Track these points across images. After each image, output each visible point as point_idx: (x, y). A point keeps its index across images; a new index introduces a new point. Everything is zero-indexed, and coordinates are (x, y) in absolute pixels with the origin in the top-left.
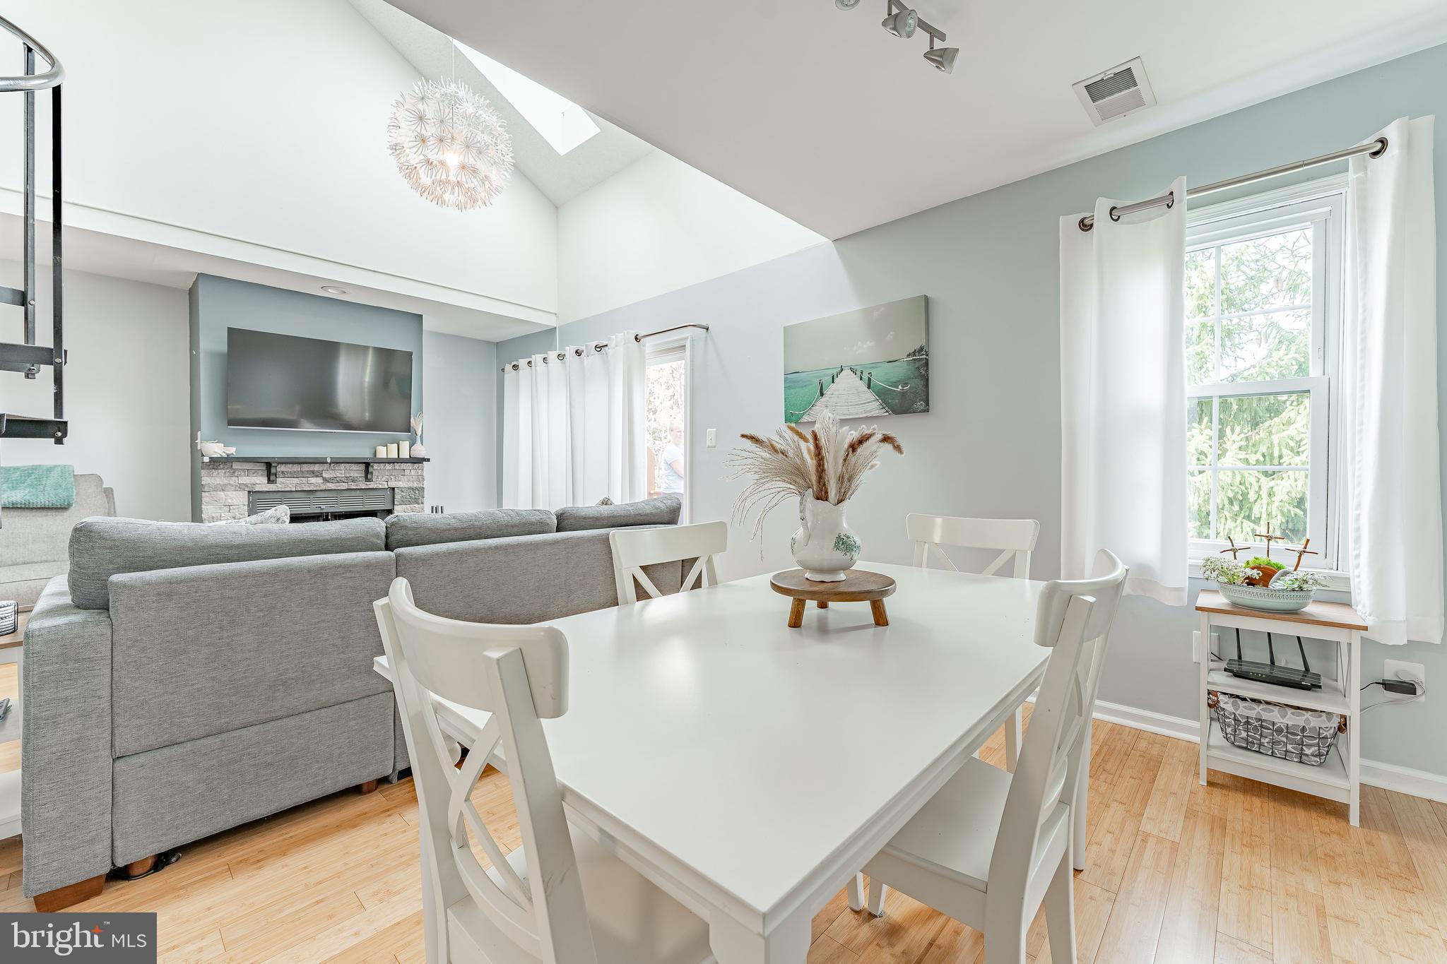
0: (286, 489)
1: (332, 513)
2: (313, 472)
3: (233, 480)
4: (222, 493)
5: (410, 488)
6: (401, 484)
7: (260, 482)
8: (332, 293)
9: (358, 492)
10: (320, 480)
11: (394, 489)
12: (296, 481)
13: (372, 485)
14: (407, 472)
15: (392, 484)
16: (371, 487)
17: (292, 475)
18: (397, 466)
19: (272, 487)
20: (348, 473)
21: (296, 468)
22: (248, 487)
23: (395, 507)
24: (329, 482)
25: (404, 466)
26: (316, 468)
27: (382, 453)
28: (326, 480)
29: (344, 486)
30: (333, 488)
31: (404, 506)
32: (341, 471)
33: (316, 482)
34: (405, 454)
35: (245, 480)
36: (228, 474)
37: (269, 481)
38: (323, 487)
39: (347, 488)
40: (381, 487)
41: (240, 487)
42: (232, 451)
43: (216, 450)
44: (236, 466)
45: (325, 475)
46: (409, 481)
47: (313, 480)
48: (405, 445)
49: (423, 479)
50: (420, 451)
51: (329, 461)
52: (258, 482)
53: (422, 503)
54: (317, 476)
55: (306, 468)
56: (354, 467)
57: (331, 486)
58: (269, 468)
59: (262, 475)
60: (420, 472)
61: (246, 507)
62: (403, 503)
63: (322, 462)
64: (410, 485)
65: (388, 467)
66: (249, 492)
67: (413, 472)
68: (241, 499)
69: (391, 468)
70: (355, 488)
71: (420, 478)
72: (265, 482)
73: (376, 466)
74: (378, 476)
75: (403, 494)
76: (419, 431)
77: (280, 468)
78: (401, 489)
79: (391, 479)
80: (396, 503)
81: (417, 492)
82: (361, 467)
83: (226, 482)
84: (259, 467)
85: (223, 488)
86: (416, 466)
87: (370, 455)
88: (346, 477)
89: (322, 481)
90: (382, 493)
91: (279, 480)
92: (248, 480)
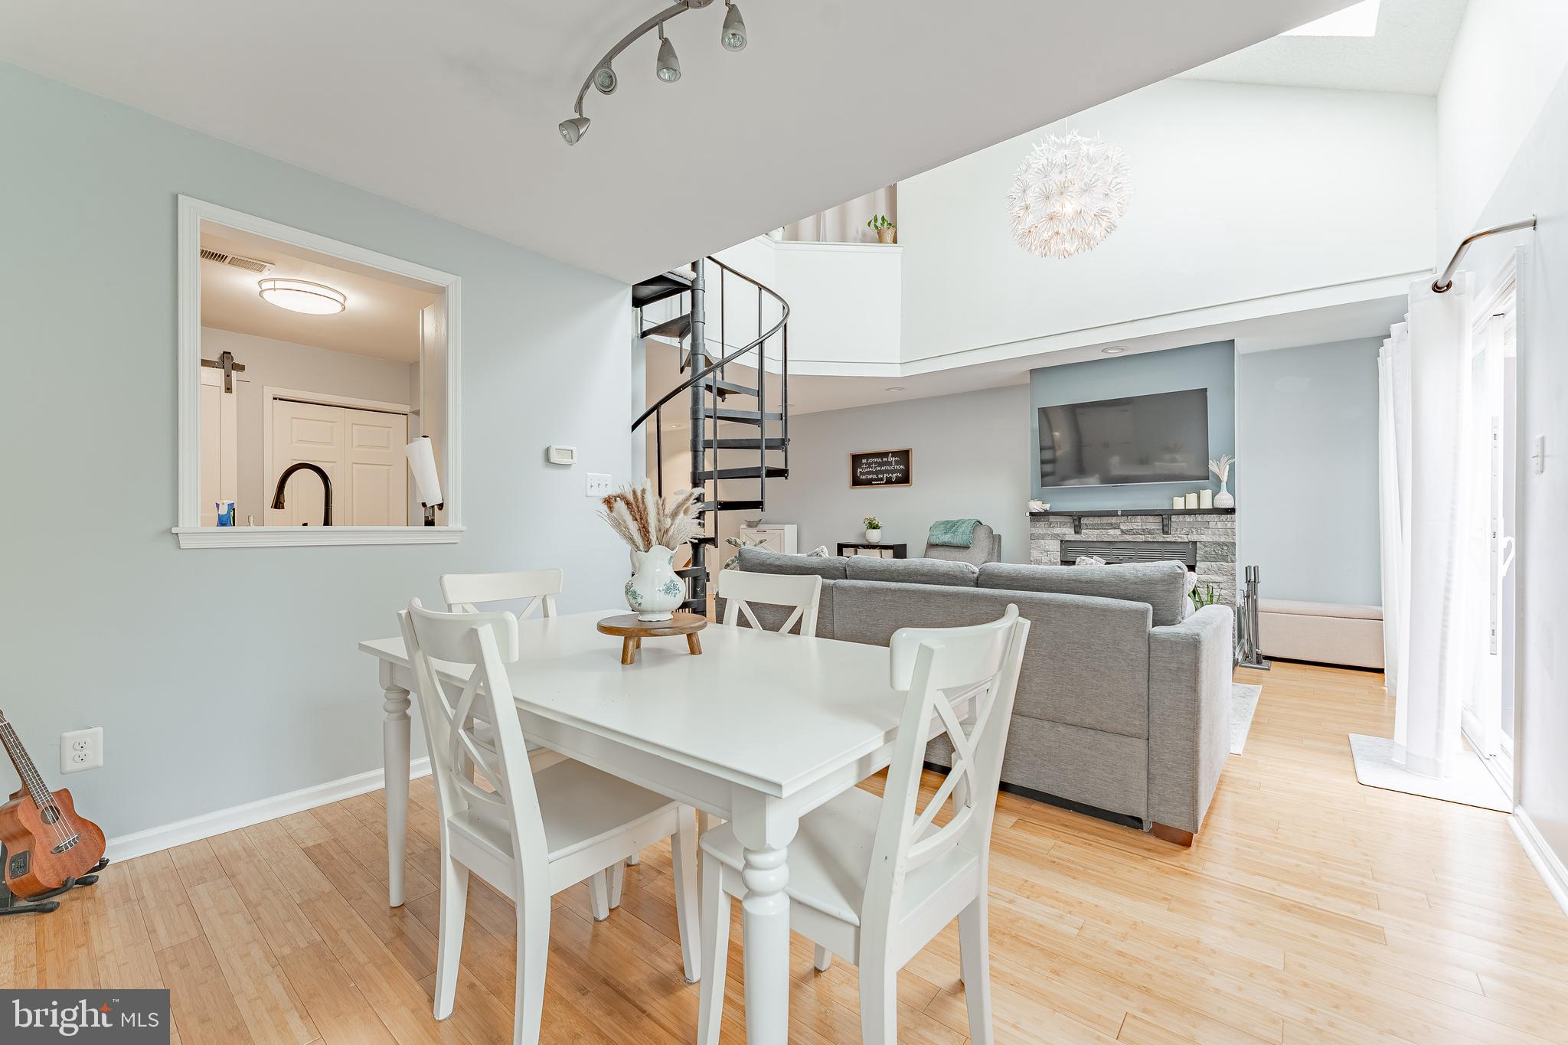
0: (1089, 540)
2: (1111, 524)
3: (1050, 531)
4: (1042, 541)
5: (1215, 543)
6: (1204, 538)
7: (1069, 533)
8: (1114, 353)
9: (1156, 545)
10: (1118, 532)
11: (1196, 542)
12: (1096, 532)
13: (1170, 538)
14: (1212, 525)
15: (1194, 538)
16: (1168, 540)
17: (1094, 527)
18: (1199, 518)
19: (1078, 537)
20: (1145, 525)
21: (1097, 520)
22: (1060, 536)
23: (1198, 564)
24: (1126, 534)
25: (1207, 517)
26: (1114, 520)
27: (1179, 504)
29: (1141, 538)
30: (1130, 540)
31: (1209, 563)
32: (1138, 523)
33: (1113, 534)
34: (1206, 504)
35: (1057, 531)
36: (1047, 525)
37: (1076, 532)
38: (1121, 539)
40: (1179, 540)
41: (1055, 536)
42: (1047, 507)
43: (1035, 507)
44: (1052, 519)
45: (1122, 527)
46: (1214, 534)
47: (1112, 532)
48: (1206, 495)
49: (1234, 534)
50: (1224, 500)
51: (1120, 513)
52: (1067, 532)
53: (1232, 561)
54: (1115, 528)
55: (1105, 520)
56: (1151, 519)
57: (1128, 538)
58: (1077, 519)
59: (1070, 527)
60: (1229, 525)
61: (1059, 554)
62: (1206, 559)
63: (1112, 514)
64: (1216, 539)
65: (1188, 518)
66: (1062, 541)
67: (1219, 525)
68: (1054, 546)
69: (1191, 520)
70: (1151, 540)
71: (1229, 531)
72: (1073, 532)
73: (1174, 518)
74: (1177, 529)
75: (1206, 549)
76: (1225, 478)
77: (1084, 521)
78: (1205, 544)
79: (1192, 532)
80: (1197, 559)
81: (1225, 548)
82: (1159, 519)
83: (1045, 532)
84: (1068, 520)
85: (1043, 537)
86: (1224, 517)
87: (1167, 507)
88: (1143, 530)
89: (1120, 533)
90: (1181, 547)
91: (1084, 531)
92: (1060, 531)
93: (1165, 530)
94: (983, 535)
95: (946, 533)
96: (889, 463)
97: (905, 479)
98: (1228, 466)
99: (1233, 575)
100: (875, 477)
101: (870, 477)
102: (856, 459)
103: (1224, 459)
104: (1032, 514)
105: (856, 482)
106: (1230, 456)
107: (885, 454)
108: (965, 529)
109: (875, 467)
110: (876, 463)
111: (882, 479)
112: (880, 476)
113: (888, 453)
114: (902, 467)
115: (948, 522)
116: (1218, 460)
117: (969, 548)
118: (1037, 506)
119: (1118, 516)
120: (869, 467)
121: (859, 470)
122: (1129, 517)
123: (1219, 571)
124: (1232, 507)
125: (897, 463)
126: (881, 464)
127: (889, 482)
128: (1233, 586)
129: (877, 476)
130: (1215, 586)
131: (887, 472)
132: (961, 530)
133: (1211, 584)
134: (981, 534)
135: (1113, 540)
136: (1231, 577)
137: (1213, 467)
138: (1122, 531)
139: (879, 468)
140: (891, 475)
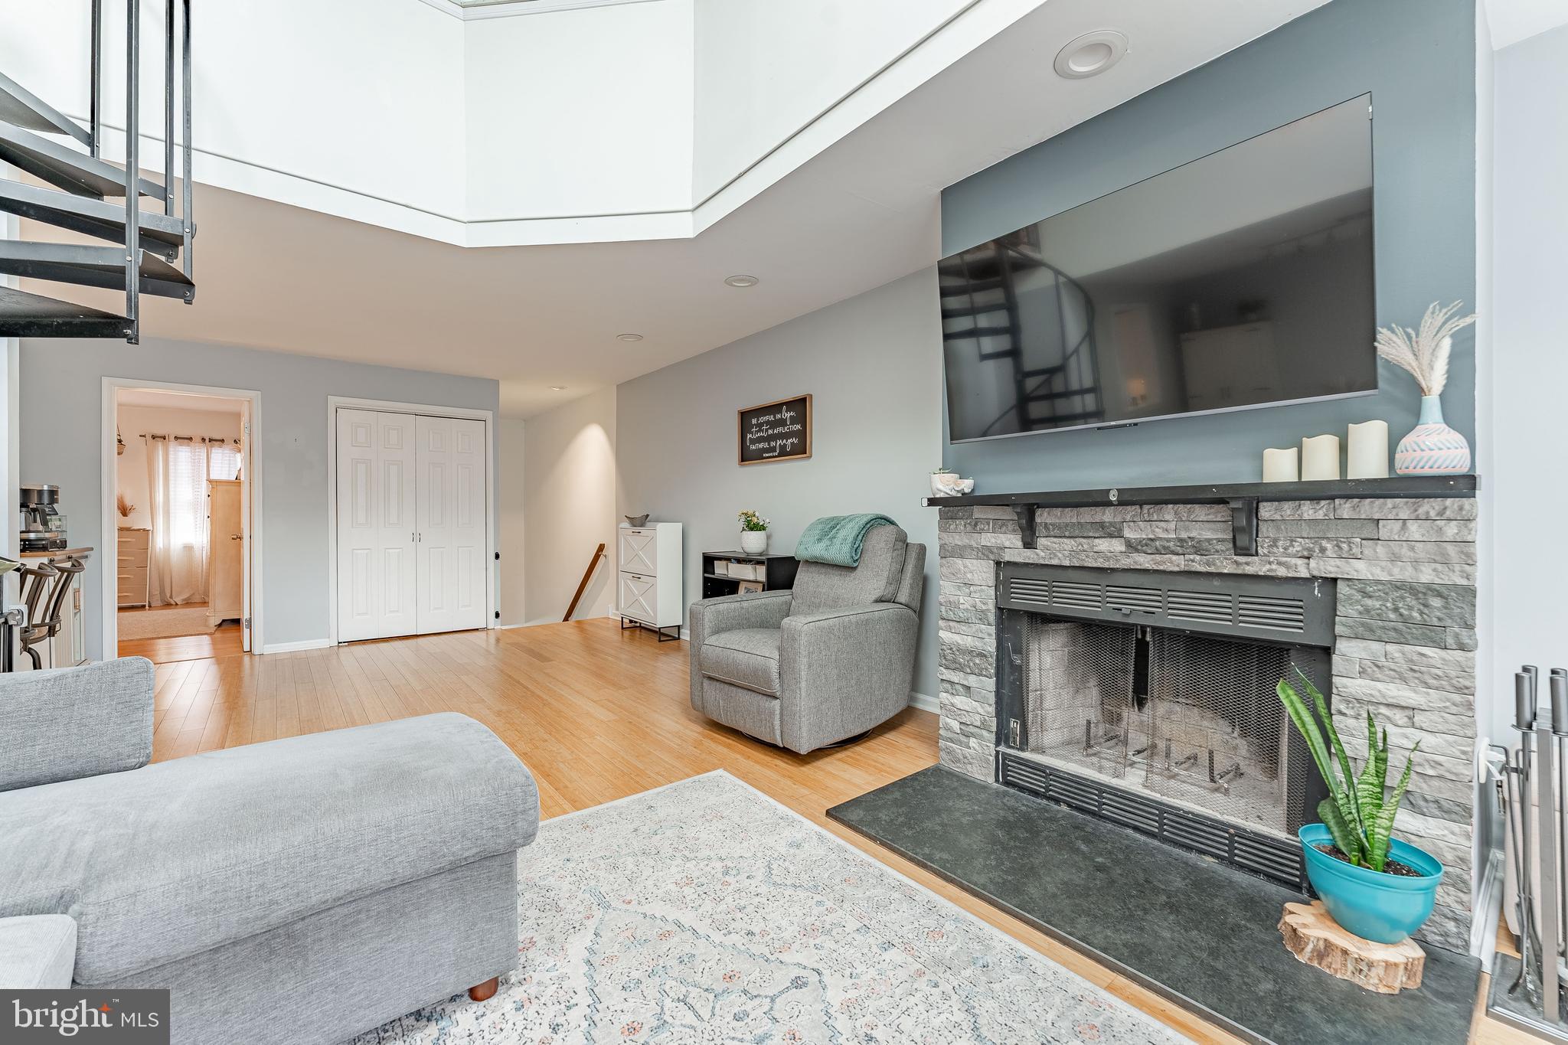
0: (1055, 562)
1: (1154, 628)
2: (1102, 525)
3: (976, 540)
4: (959, 561)
5: (1399, 586)
6: (1360, 569)
7: (1011, 546)
9: (1216, 583)
10: (1118, 546)
11: (1335, 580)
12: (1069, 544)
13: (1254, 566)
14: (1388, 529)
15: (1328, 567)
16: (1249, 570)
17: (1063, 532)
18: (1346, 509)
19: (1029, 556)
20: (1187, 529)
21: (1070, 516)
22: (992, 553)
23: (1342, 646)
24: (1137, 551)
25: (1370, 508)
26: (1108, 515)
27: (1279, 467)
28: (1132, 547)
29: (1176, 563)
30: (1147, 566)
31: (1376, 646)
32: (1167, 525)
33: (1107, 550)
34: (1368, 462)
35: (989, 539)
36: (969, 528)
37: (1029, 544)
38: (1126, 562)
39: (1182, 568)
40: (1282, 572)
41: (985, 552)
42: (967, 485)
43: (941, 487)
44: (978, 512)
45: (1128, 533)
46: (1395, 558)
47: (1104, 545)
48: (1369, 436)
49: (1470, 560)
50: (1435, 451)
51: (1113, 498)
52: (1007, 544)
53: (1462, 647)
54: (1111, 536)
55: (1088, 515)
56: (1201, 512)
57: (1144, 561)
58: (1027, 513)
59: (1014, 531)
60: (1451, 530)
61: (992, 592)
62: (1365, 633)
63: (1095, 499)
64: (1403, 573)
65: (1308, 510)
66: (998, 563)
67: (1415, 530)
68: (982, 573)
69: (1320, 515)
70: (1203, 569)
71: (1451, 549)
72: (1020, 544)
73: (1266, 510)
74: (1275, 541)
75: (1369, 602)
76: (1435, 380)
77: (1042, 517)
78: (1363, 587)
79: (1323, 550)
80: (1338, 629)
81: (1436, 602)
82: (1220, 513)
83: (967, 541)
84: (1007, 514)
85: (960, 552)
86: (1430, 506)
87: (1246, 478)
88: (1181, 540)
89: (1123, 549)
90: (1287, 591)
91: (1042, 542)
92: (993, 540)
93: (1243, 542)
94: (882, 545)
95: (819, 540)
96: (782, 423)
97: (801, 449)
98: (1446, 344)
99: (1467, 691)
100: (766, 445)
101: (761, 446)
102: (745, 416)
103: (1431, 321)
104: (932, 502)
105: (746, 457)
106: (1458, 304)
107: (778, 408)
108: (849, 532)
109: (767, 430)
110: (767, 423)
111: (773, 449)
112: (773, 444)
113: (781, 405)
114: (799, 427)
115: (833, 519)
116: (1412, 324)
117: (855, 569)
118: (947, 485)
119: (1109, 504)
120: (760, 430)
121: (748, 436)
122: (1146, 507)
123: (1412, 674)
124: (1463, 468)
125: (793, 421)
126: (773, 425)
127: (784, 453)
128: (1464, 726)
129: (769, 445)
130: (1399, 717)
131: (782, 436)
132: (842, 534)
133: (1383, 710)
134: (881, 539)
135: (1106, 565)
136: (1457, 698)
137: (1391, 346)
138: (1129, 544)
139: (770, 432)
140: (785, 441)
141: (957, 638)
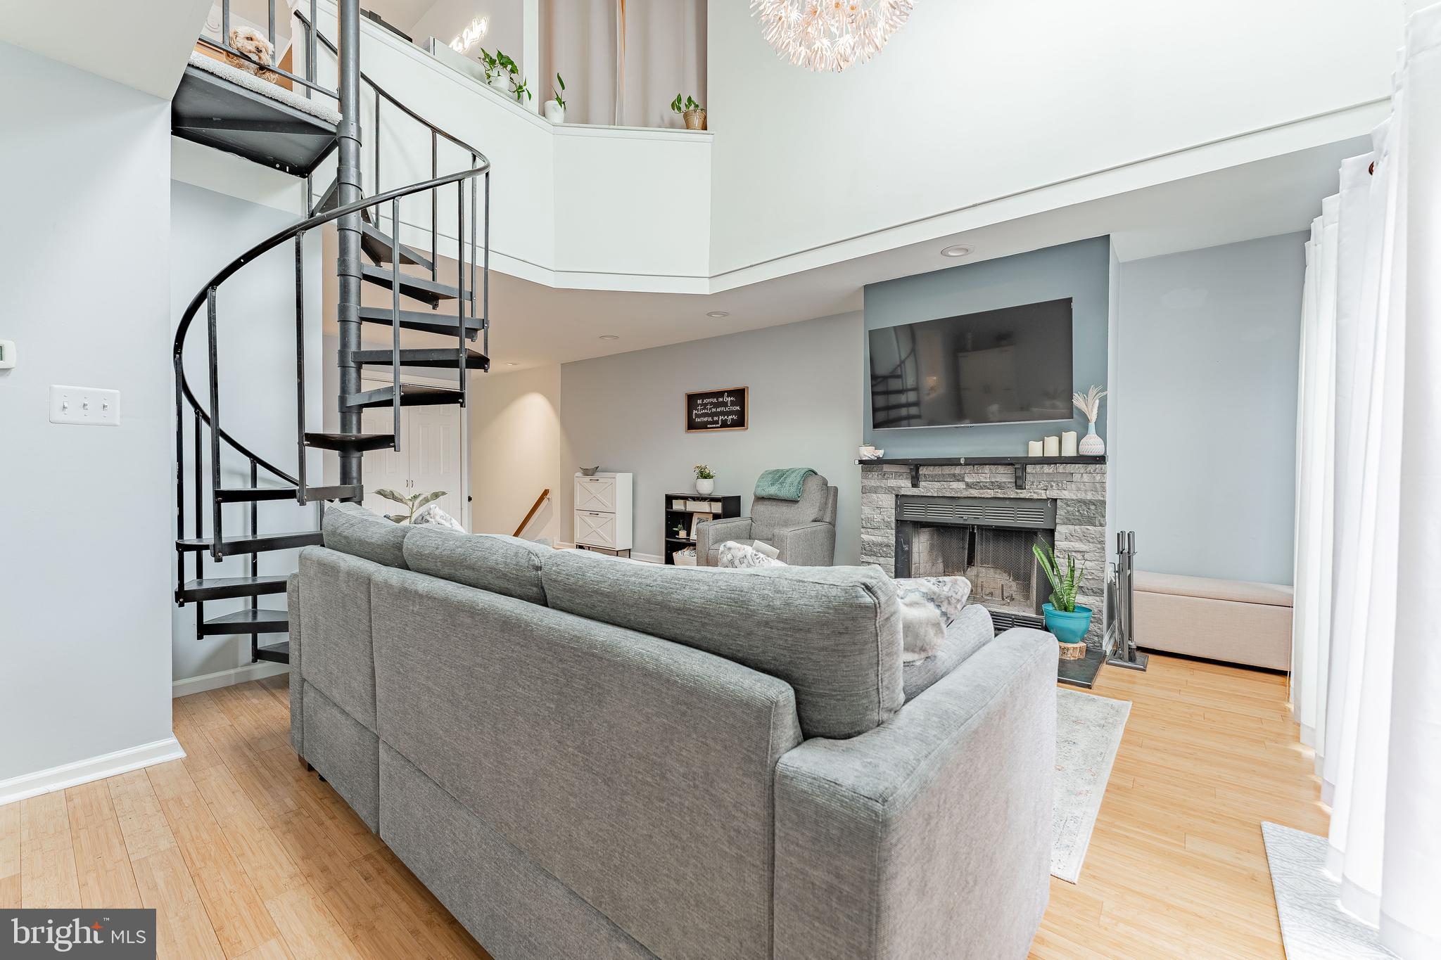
0: (929, 494)
1: (978, 526)
2: (954, 475)
3: (884, 483)
4: (874, 495)
5: (1080, 501)
6: (1066, 494)
7: (905, 486)
9: (1007, 502)
10: (962, 485)
11: (1056, 500)
12: (937, 485)
13: (1024, 494)
14: (1076, 477)
15: (1053, 494)
16: (1022, 496)
17: (934, 479)
18: (1061, 468)
19: (915, 492)
20: (995, 477)
21: (937, 470)
22: (894, 490)
23: (1059, 528)
24: (971, 488)
25: (1070, 468)
26: (957, 470)
27: (1035, 450)
28: (969, 486)
29: (989, 493)
30: (976, 495)
31: (1071, 527)
32: (986, 475)
33: (957, 488)
34: (1069, 451)
35: (892, 483)
36: (880, 476)
37: (915, 485)
38: (965, 494)
39: (992, 496)
40: (1035, 496)
41: (890, 490)
42: (880, 453)
43: (866, 454)
44: (886, 468)
45: (967, 479)
46: (1079, 489)
47: (955, 485)
48: (1070, 438)
49: (1104, 489)
50: (1092, 445)
51: (962, 462)
52: (903, 485)
53: (1101, 525)
54: (959, 481)
55: (947, 470)
56: (1001, 469)
57: (974, 493)
58: (914, 468)
59: (907, 478)
60: (1098, 478)
61: (894, 511)
62: (1068, 521)
63: (954, 462)
64: (1081, 496)
65: (1047, 469)
66: (897, 496)
67: (1086, 478)
68: (888, 502)
69: (1051, 471)
70: (1001, 496)
71: (1098, 485)
72: (910, 485)
73: (1029, 469)
74: (1033, 482)
75: (1069, 508)
76: (1093, 417)
77: (923, 471)
78: (1067, 502)
79: (1052, 486)
80: (1057, 521)
81: (1092, 507)
82: (1010, 470)
83: (878, 484)
84: (904, 469)
85: (875, 490)
86: (1091, 468)
87: (1020, 453)
88: (992, 482)
89: (965, 487)
90: (1038, 505)
91: (922, 484)
92: (895, 483)
93: (1019, 484)
94: (815, 487)
95: (773, 484)
96: (724, 404)
97: (740, 422)
98: (1097, 401)
99: (1102, 542)
100: (710, 419)
101: (706, 419)
102: (692, 399)
103: (1092, 392)
104: (861, 462)
105: (692, 426)
106: (1100, 387)
107: (719, 394)
108: (794, 479)
109: (710, 409)
110: (711, 403)
111: (717, 422)
112: (716, 418)
113: (724, 392)
114: (738, 408)
115: (778, 471)
116: (1085, 392)
117: (798, 502)
118: (869, 453)
119: (961, 465)
120: (704, 409)
121: (694, 412)
122: (976, 466)
123: (1084, 538)
124: (1102, 453)
125: (733, 404)
126: (716, 405)
127: (724, 425)
128: (1101, 557)
129: (712, 419)
130: (1079, 556)
131: (723, 413)
132: (789, 480)
133: (1074, 554)
134: (813, 485)
135: (956, 495)
136: (1099, 546)
137: (1078, 401)
138: (967, 484)
139: (714, 410)
140: (726, 417)
141: (873, 538)
